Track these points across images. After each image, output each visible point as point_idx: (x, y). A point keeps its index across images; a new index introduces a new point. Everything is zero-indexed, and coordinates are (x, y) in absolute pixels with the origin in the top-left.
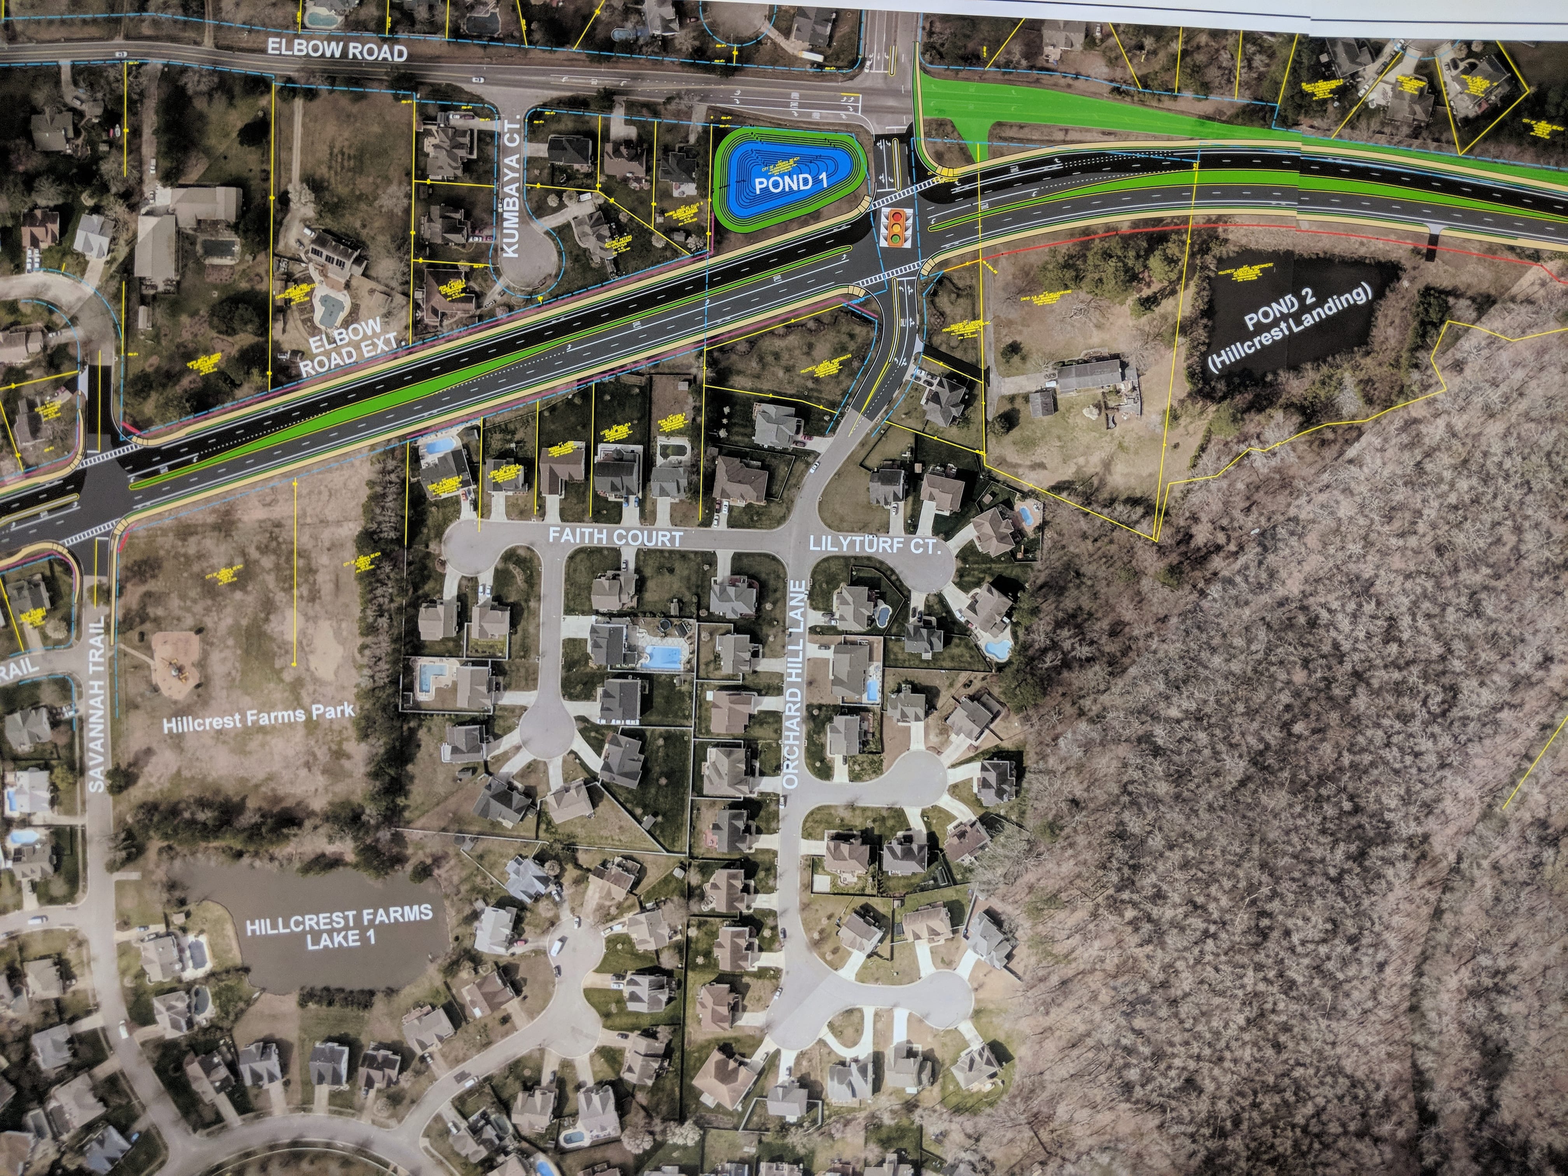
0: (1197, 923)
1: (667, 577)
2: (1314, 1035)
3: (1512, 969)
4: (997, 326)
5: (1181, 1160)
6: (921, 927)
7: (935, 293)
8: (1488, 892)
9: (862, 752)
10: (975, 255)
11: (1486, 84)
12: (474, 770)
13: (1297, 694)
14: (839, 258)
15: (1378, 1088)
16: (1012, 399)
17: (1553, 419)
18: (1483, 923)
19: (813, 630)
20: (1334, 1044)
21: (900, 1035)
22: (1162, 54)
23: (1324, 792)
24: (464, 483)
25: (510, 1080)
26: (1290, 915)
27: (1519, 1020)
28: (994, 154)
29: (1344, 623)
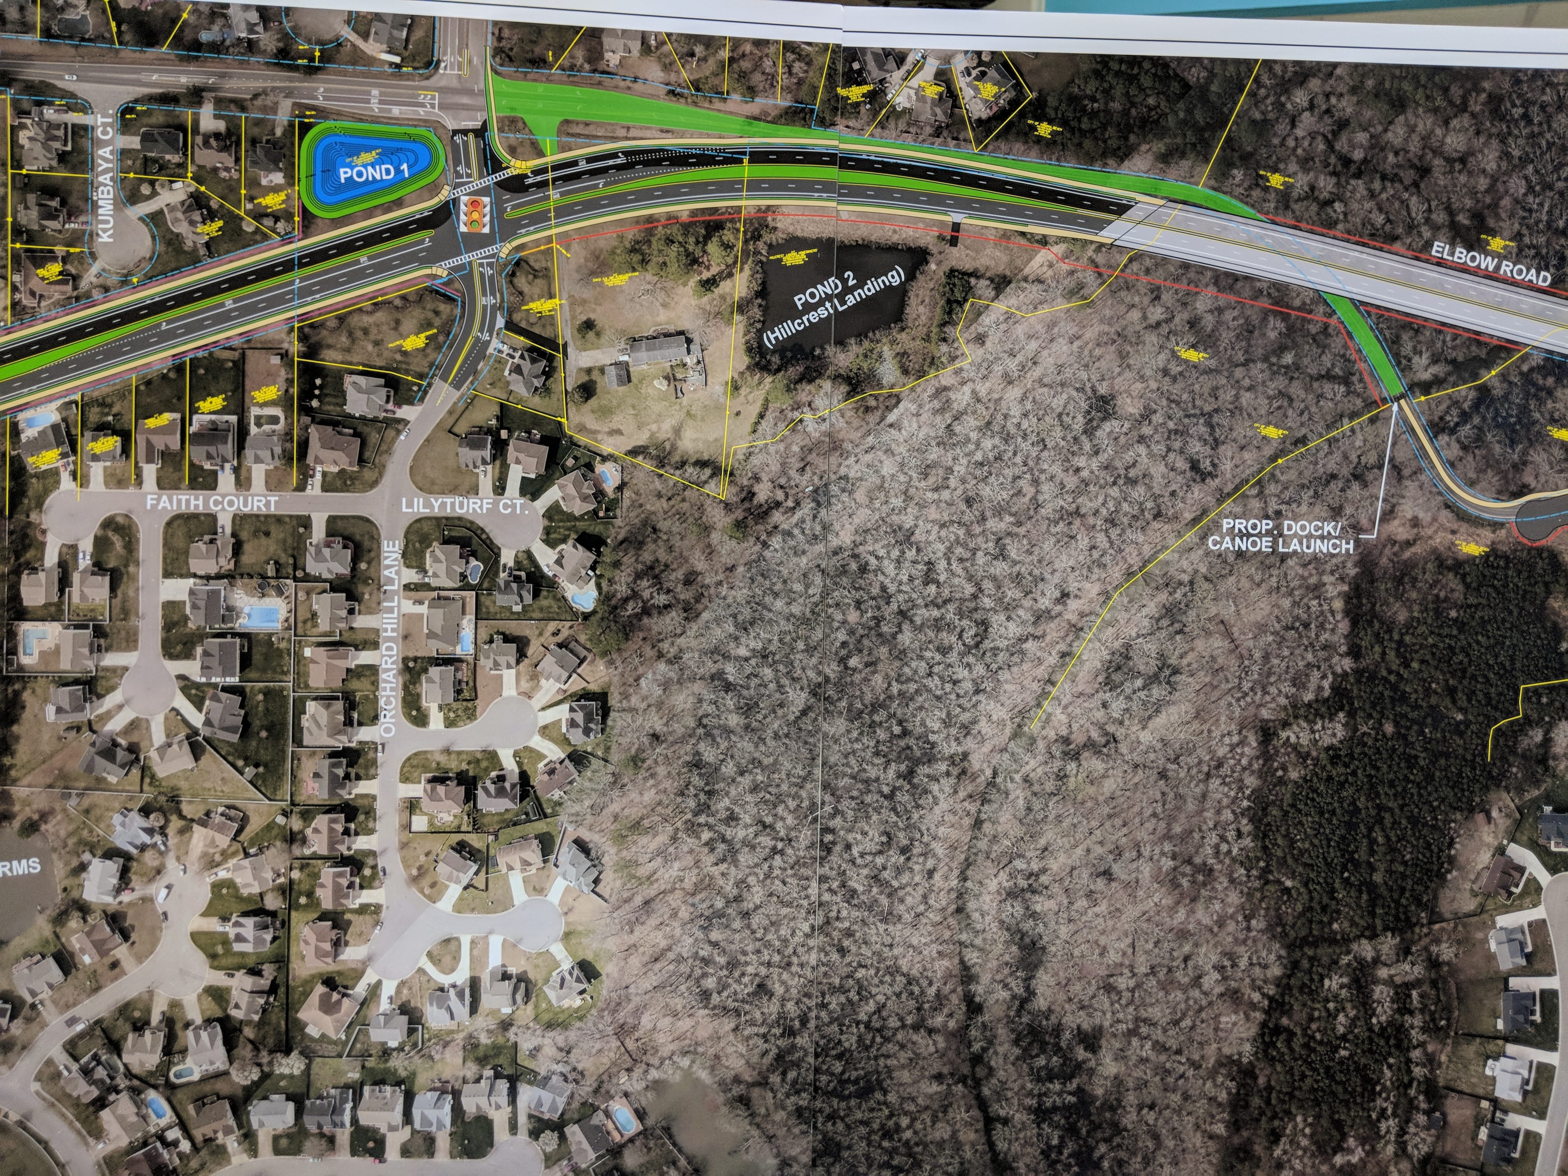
0: (766, 841)
1: (264, 540)
2: (874, 939)
3: (1044, 871)
4: (572, 304)
5: (755, 1059)
6: (514, 858)
7: (513, 274)
8: (1021, 802)
9: (456, 700)
10: (549, 239)
11: (995, 89)
12: (79, 729)
13: (851, 632)
14: (422, 241)
15: (930, 984)
16: (589, 371)
17: (1063, 385)
18: (1017, 831)
19: (407, 587)
20: (891, 946)
21: (495, 960)
22: (711, 61)
23: (877, 718)
24: (64, 455)
25: (120, 1022)
26: (850, 831)
27: (1051, 915)
28: (563, 148)
29: (890, 568)
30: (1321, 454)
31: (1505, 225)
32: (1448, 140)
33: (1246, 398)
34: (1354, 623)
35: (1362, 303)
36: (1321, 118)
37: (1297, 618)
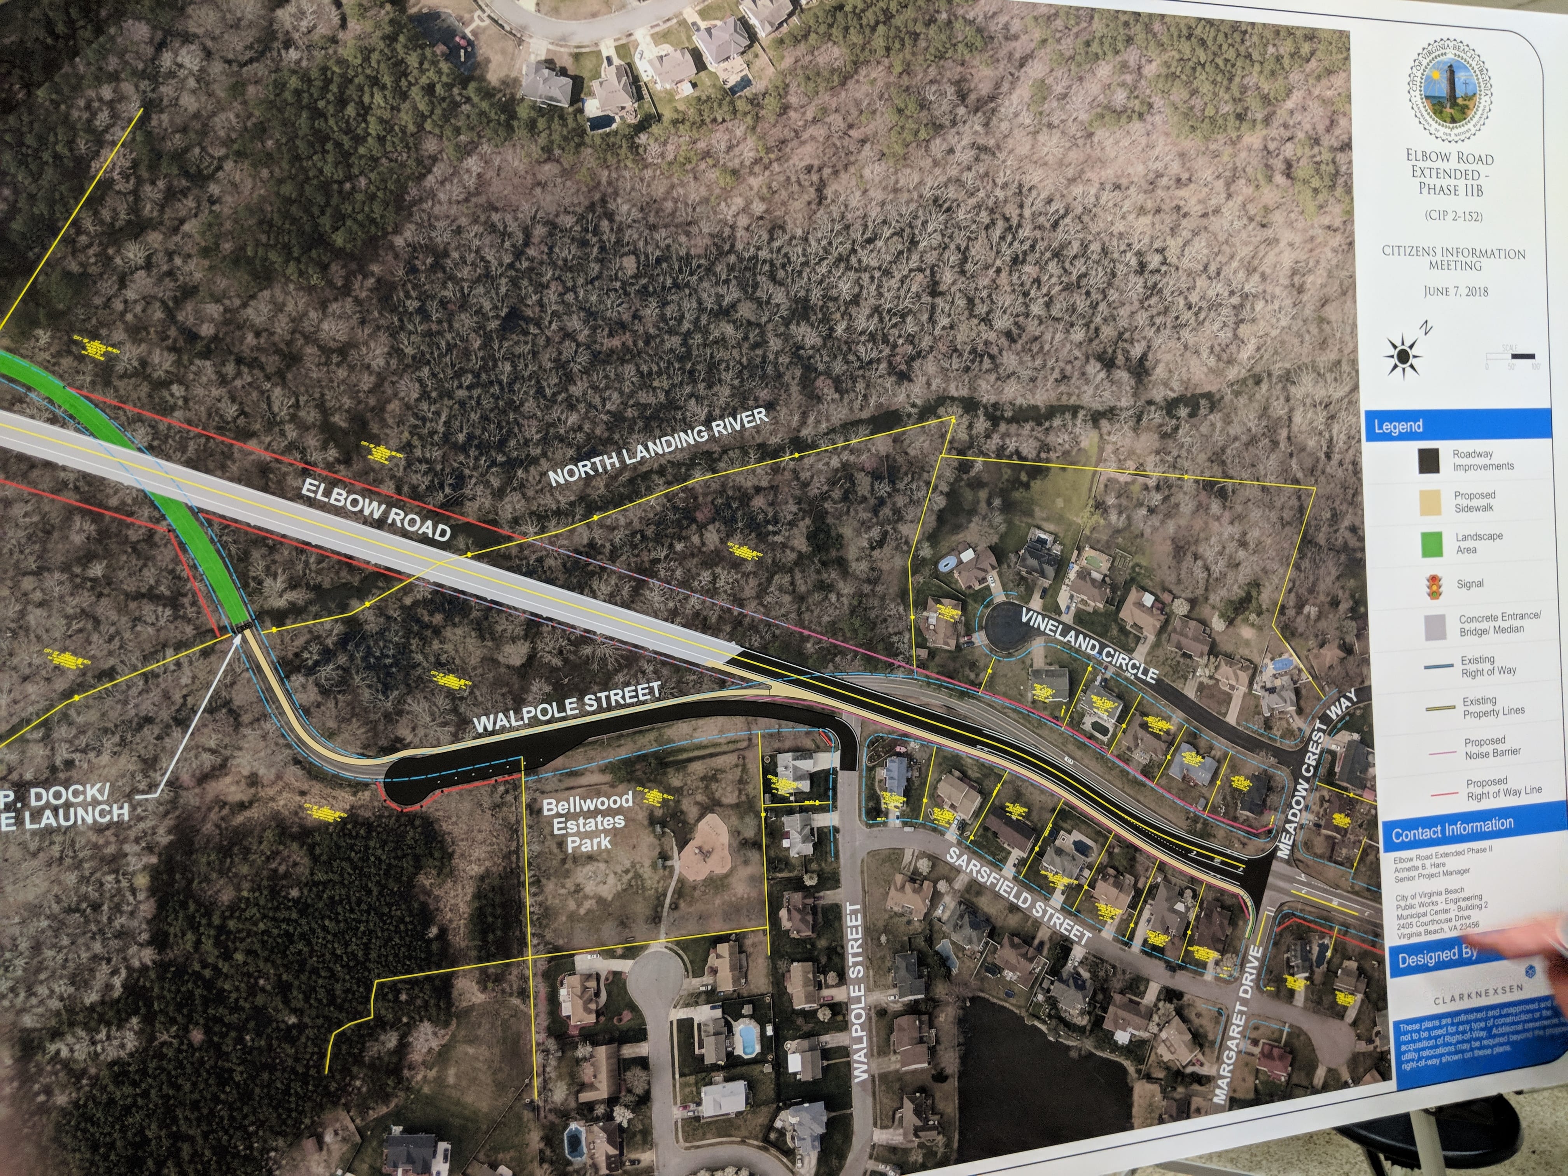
30: (134, 691)
31: (393, 433)
32: (325, 326)
33: (35, 616)
34: (162, 906)
35: (201, 510)
36: (160, 280)
37: (85, 897)
